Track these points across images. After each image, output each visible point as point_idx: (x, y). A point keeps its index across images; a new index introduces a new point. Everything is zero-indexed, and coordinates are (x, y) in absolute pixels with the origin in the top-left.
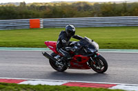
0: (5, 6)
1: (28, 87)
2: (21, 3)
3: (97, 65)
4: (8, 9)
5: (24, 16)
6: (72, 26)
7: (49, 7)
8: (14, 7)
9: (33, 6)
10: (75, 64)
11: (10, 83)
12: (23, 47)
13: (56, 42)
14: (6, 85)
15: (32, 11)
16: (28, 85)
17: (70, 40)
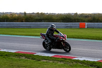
0: (66, 15)
1: (78, 61)
5: (76, 21)
9: (82, 15)
11: (68, 58)
12: (76, 38)
14: (66, 59)
15: (81, 18)
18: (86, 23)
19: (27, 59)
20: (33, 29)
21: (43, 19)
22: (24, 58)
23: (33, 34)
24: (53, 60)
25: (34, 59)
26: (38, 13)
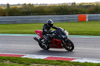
0: (61, 5)
2: (72, 3)
3: (68, 46)
4: (63, 7)
5: (75, 12)
6: (51, 20)
7: (93, 6)
8: (67, 6)
9: (81, 5)
10: (53, 45)
13: (42, 30)
15: (80, 9)
16: (78, 62)
17: (51, 30)
18: (87, 15)
19: (12, 64)
20: (19, 25)
21: (32, 12)
22: (8, 62)
23: (19, 31)
24: (46, 63)
25: (22, 63)
26: (25, 4)
